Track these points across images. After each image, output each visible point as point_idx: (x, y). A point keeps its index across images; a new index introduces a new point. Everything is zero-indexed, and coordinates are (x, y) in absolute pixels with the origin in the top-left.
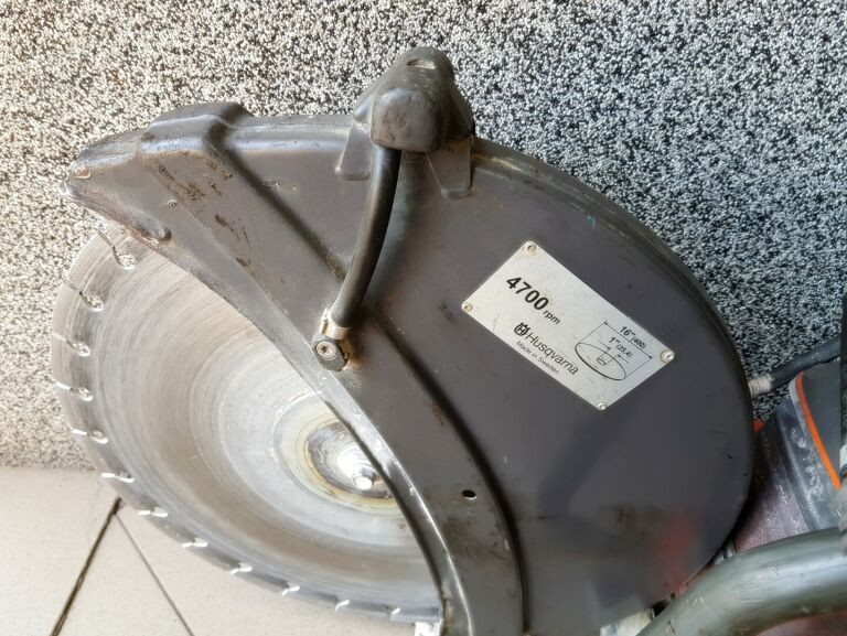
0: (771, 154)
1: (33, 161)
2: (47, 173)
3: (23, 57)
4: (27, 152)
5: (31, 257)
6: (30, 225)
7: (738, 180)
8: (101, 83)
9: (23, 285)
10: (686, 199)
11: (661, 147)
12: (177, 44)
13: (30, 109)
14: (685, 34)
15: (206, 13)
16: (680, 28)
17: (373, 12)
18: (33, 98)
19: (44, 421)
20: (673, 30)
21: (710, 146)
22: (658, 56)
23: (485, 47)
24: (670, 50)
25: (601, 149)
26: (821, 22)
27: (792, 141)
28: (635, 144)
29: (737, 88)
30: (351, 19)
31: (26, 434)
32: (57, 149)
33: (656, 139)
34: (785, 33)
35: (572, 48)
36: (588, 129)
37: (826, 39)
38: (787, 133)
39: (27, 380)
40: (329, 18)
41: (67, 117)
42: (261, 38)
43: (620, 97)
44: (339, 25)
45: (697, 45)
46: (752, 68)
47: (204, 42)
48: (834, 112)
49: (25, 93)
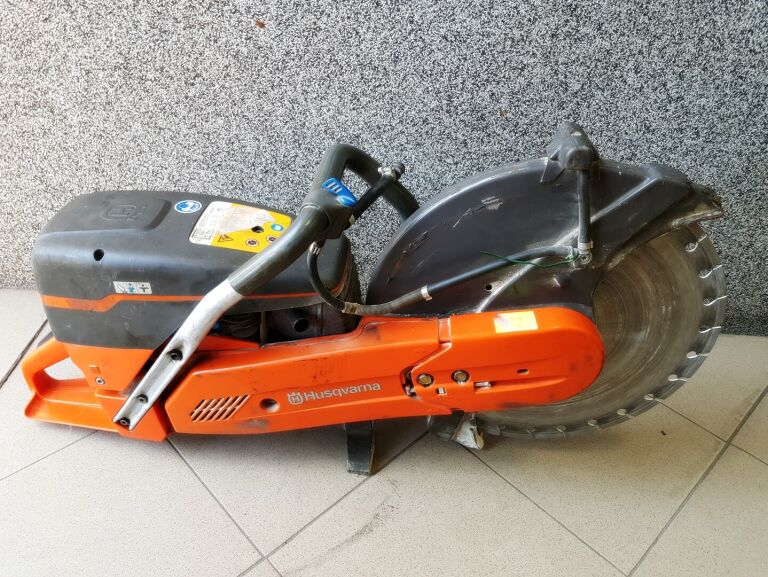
0: (351, 107)
1: (19, 108)
2: (26, 114)
3: (17, 59)
4: (17, 103)
5: (16, 158)
6: (16, 141)
7: (342, 118)
8: (53, 71)
9: (11, 174)
10: (322, 127)
11: (304, 103)
12: (87, 54)
13: (19, 83)
14: (300, 53)
15: (99, 41)
16: (298, 51)
17: (170, 42)
18: (20, 78)
19: (19, 257)
20: (295, 51)
21: (324, 103)
22: (292, 63)
23: (220, 58)
24: (297, 60)
25: (279, 104)
26: (353, 49)
27: (358, 100)
28: (293, 101)
29: (328, 76)
30: (162, 45)
31: (9, 266)
32: (31, 102)
33: (301, 99)
34: (340, 53)
35: (256, 58)
36: (272, 94)
37: (358, 56)
38: (355, 96)
39: (11, 231)
40: (152, 44)
41: (36, 87)
42: (124, 52)
43: (281, 80)
44: (157, 47)
45: (306, 58)
46: (332, 68)
47: (98, 53)
48: (371, 87)
49: (17, 76)
